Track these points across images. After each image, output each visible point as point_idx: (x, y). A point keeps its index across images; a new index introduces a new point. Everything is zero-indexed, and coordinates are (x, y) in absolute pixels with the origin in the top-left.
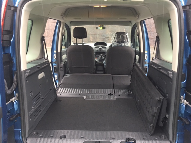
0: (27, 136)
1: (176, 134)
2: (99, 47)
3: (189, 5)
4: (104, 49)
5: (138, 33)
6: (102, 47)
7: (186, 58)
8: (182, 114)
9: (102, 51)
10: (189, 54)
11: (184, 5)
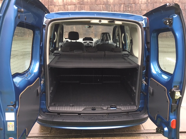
0: (49, 106)
1: (140, 102)
2: (87, 42)
3: (147, 27)
4: (91, 44)
5: (118, 34)
6: (89, 42)
7: (145, 57)
8: (143, 90)
9: (89, 46)
10: (147, 55)
11: (145, 27)
